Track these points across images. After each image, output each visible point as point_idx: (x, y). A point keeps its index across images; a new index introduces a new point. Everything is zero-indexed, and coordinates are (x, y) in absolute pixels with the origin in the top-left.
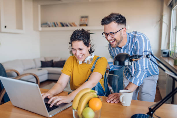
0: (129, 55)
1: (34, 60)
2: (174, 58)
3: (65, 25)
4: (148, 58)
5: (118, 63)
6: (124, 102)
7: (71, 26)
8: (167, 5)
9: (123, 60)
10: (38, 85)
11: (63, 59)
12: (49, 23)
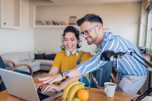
0: (114, 52)
1: (29, 53)
2: (151, 55)
3: (56, 24)
4: (132, 55)
5: (104, 58)
6: (108, 94)
7: (62, 24)
8: (144, 9)
9: (109, 56)
10: (31, 77)
11: (54, 53)
12: (42, 21)
